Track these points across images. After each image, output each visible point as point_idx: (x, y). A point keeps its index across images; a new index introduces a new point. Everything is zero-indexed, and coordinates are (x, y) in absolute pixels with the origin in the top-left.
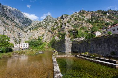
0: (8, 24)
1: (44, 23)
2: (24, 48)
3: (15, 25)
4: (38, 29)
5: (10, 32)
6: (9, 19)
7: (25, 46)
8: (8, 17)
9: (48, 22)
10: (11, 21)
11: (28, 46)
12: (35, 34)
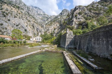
0: (29, 21)
1: (59, 17)
2: (38, 41)
3: (34, 21)
4: (53, 24)
5: (31, 27)
6: (30, 16)
7: (39, 39)
8: (30, 15)
9: (64, 16)
10: (32, 18)
11: (41, 39)
12: (50, 28)
